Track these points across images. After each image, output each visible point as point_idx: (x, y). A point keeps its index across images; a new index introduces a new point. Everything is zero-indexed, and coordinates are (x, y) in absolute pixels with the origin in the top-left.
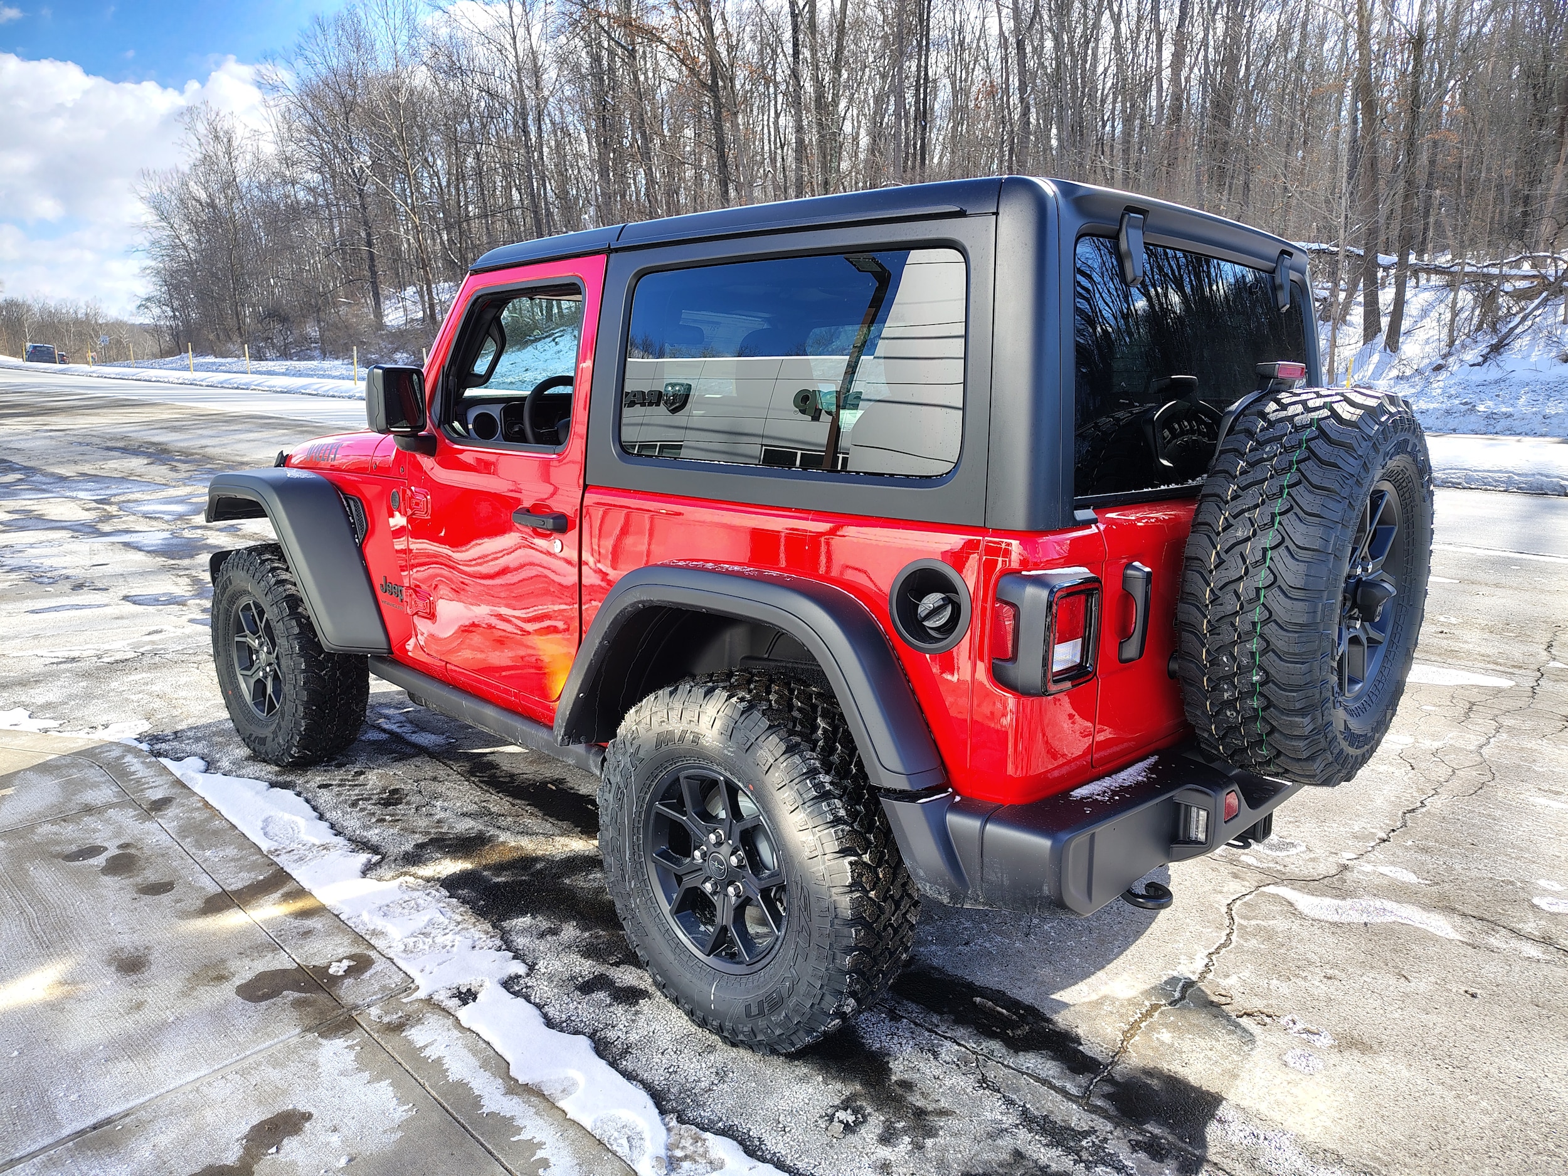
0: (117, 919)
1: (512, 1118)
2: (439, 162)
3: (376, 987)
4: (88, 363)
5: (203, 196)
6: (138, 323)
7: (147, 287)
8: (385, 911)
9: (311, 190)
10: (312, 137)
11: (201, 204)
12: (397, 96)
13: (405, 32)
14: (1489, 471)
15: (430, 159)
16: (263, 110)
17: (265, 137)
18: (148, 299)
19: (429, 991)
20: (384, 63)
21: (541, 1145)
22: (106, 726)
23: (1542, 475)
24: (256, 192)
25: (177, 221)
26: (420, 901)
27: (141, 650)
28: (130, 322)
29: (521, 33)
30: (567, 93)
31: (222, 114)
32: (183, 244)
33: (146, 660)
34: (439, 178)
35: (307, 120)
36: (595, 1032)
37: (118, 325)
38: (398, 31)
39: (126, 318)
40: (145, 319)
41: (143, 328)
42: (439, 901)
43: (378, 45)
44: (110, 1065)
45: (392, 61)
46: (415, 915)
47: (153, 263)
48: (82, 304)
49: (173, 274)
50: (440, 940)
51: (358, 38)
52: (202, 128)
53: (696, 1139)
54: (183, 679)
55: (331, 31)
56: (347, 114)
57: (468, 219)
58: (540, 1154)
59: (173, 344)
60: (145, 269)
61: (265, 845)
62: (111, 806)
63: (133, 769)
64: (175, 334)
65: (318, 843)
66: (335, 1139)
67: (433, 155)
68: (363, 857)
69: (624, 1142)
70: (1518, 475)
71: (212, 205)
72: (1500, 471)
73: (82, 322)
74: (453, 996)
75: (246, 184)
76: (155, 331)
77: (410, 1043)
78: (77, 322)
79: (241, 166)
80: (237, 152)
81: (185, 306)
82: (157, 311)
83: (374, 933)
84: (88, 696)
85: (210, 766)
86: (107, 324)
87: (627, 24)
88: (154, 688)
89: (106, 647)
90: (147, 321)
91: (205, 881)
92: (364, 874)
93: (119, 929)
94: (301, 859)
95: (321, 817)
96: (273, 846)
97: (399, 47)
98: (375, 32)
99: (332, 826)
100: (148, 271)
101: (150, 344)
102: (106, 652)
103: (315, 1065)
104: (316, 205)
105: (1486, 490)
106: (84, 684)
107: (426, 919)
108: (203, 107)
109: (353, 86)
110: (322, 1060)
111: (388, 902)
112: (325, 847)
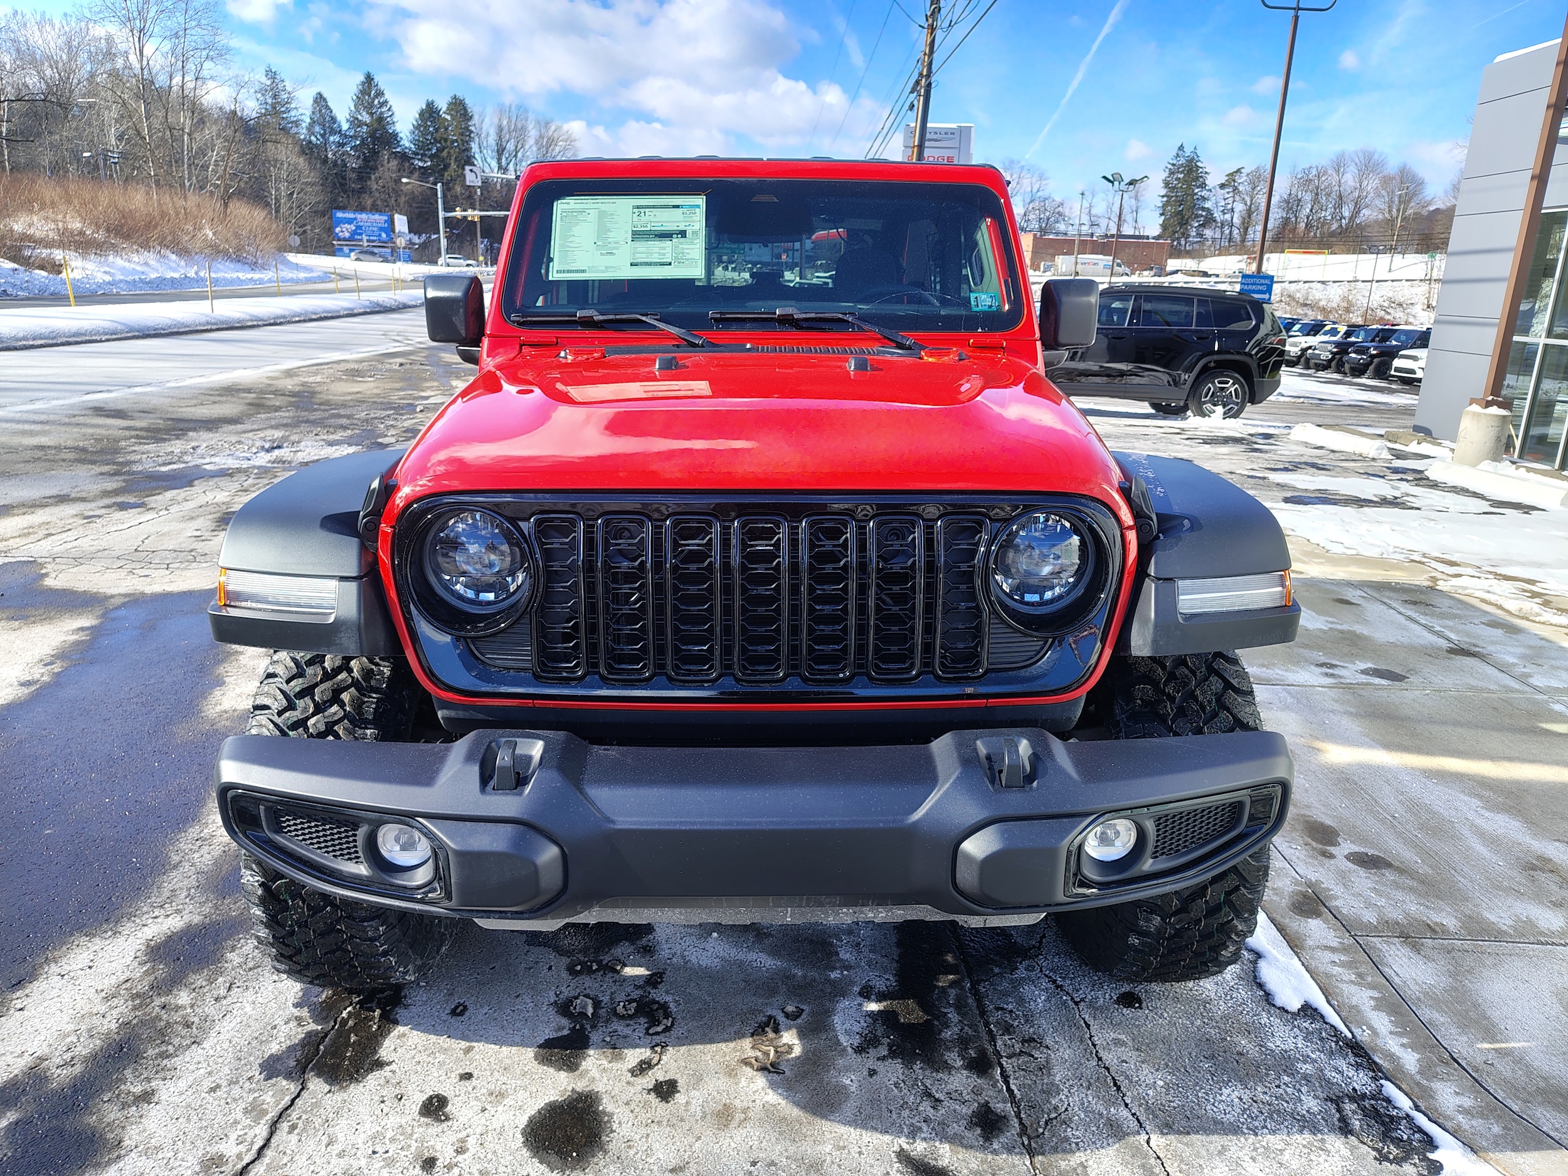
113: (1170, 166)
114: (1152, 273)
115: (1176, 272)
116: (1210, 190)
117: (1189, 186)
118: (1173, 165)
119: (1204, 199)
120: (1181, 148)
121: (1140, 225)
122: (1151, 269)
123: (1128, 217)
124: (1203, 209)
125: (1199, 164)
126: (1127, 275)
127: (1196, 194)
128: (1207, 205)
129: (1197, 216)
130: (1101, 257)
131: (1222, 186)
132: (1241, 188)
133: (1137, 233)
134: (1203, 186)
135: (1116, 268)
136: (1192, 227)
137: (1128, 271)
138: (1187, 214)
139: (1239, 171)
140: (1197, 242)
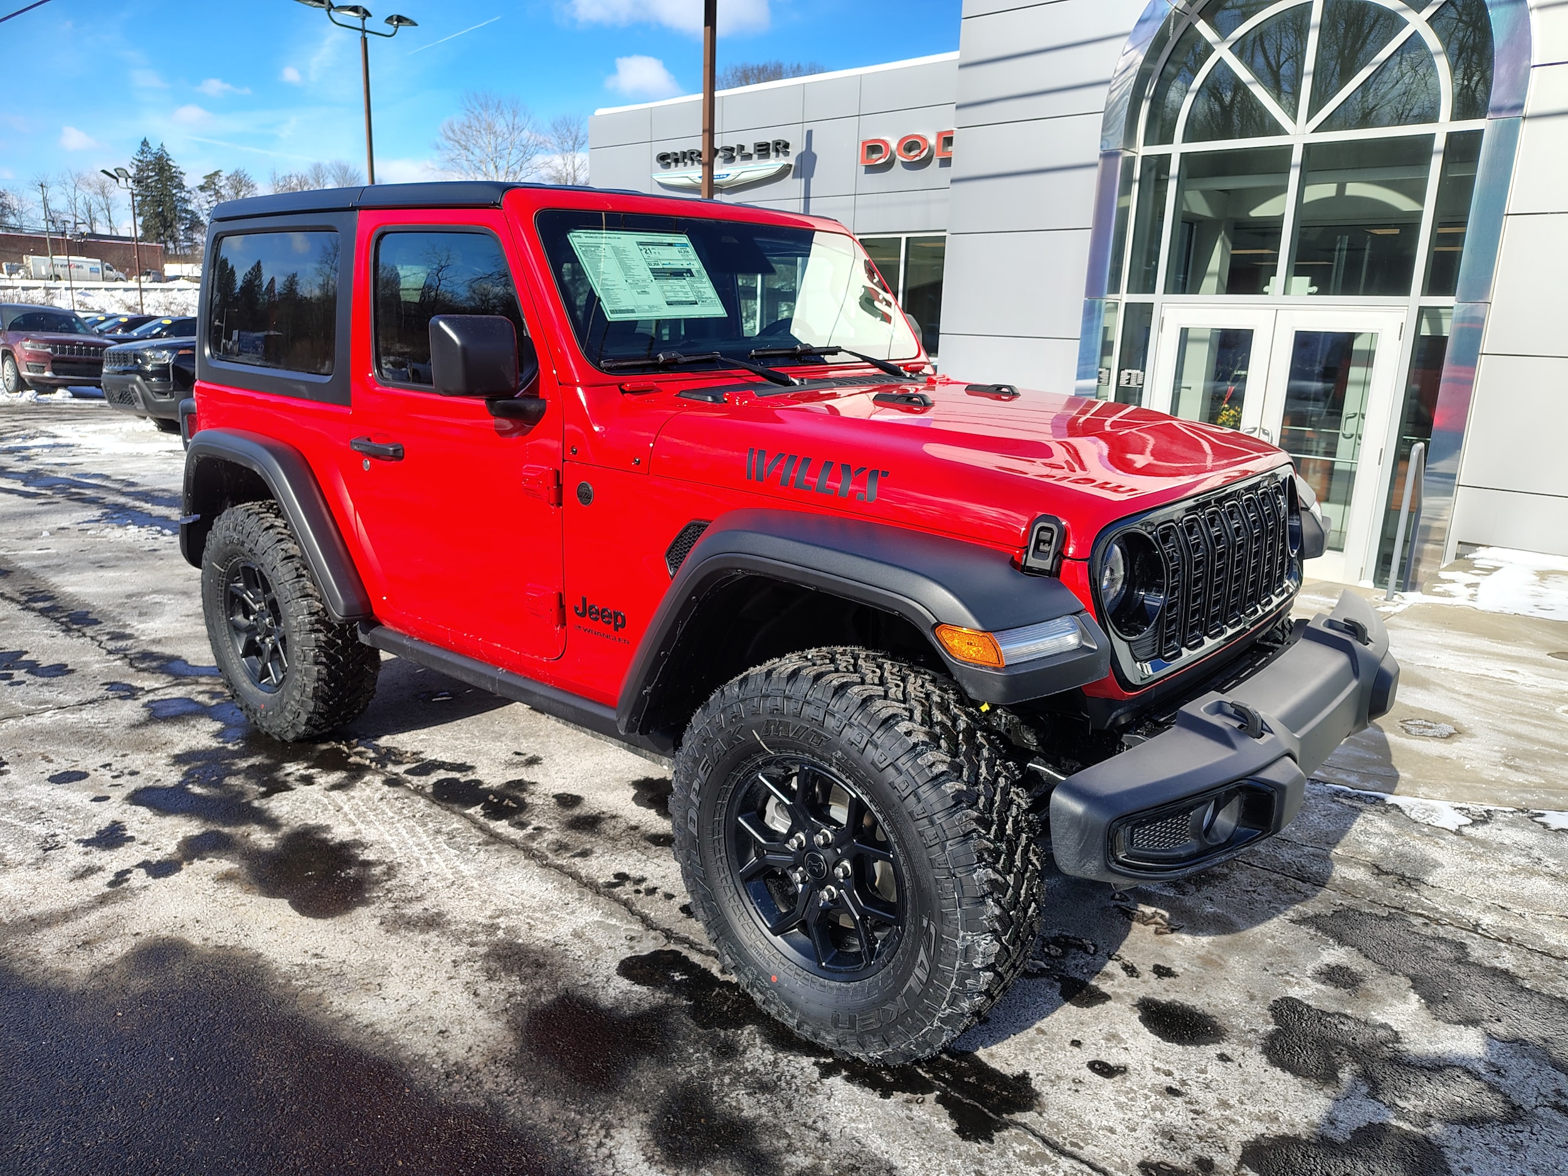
113: (136, 162)
114: (150, 278)
115: (176, 278)
116: (189, 192)
117: (165, 186)
118: (139, 161)
119: (186, 201)
120: (145, 143)
121: (114, 223)
122: (148, 274)
123: (100, 216)
124: (186, 211)
125: (171, 163)
126: (122, 280)
127: (174, 195)
128: (190, 207)
129: (181, 219)
130: (84, 259)
131: (202, 188)
132: (223, 192)
133: (114, 234)
134: (181, 187)
135: (107, 272)
136: (178, 230)
137: (121, 275)
138: (170, 216)
139: (216, 173)
140: (188, 247)
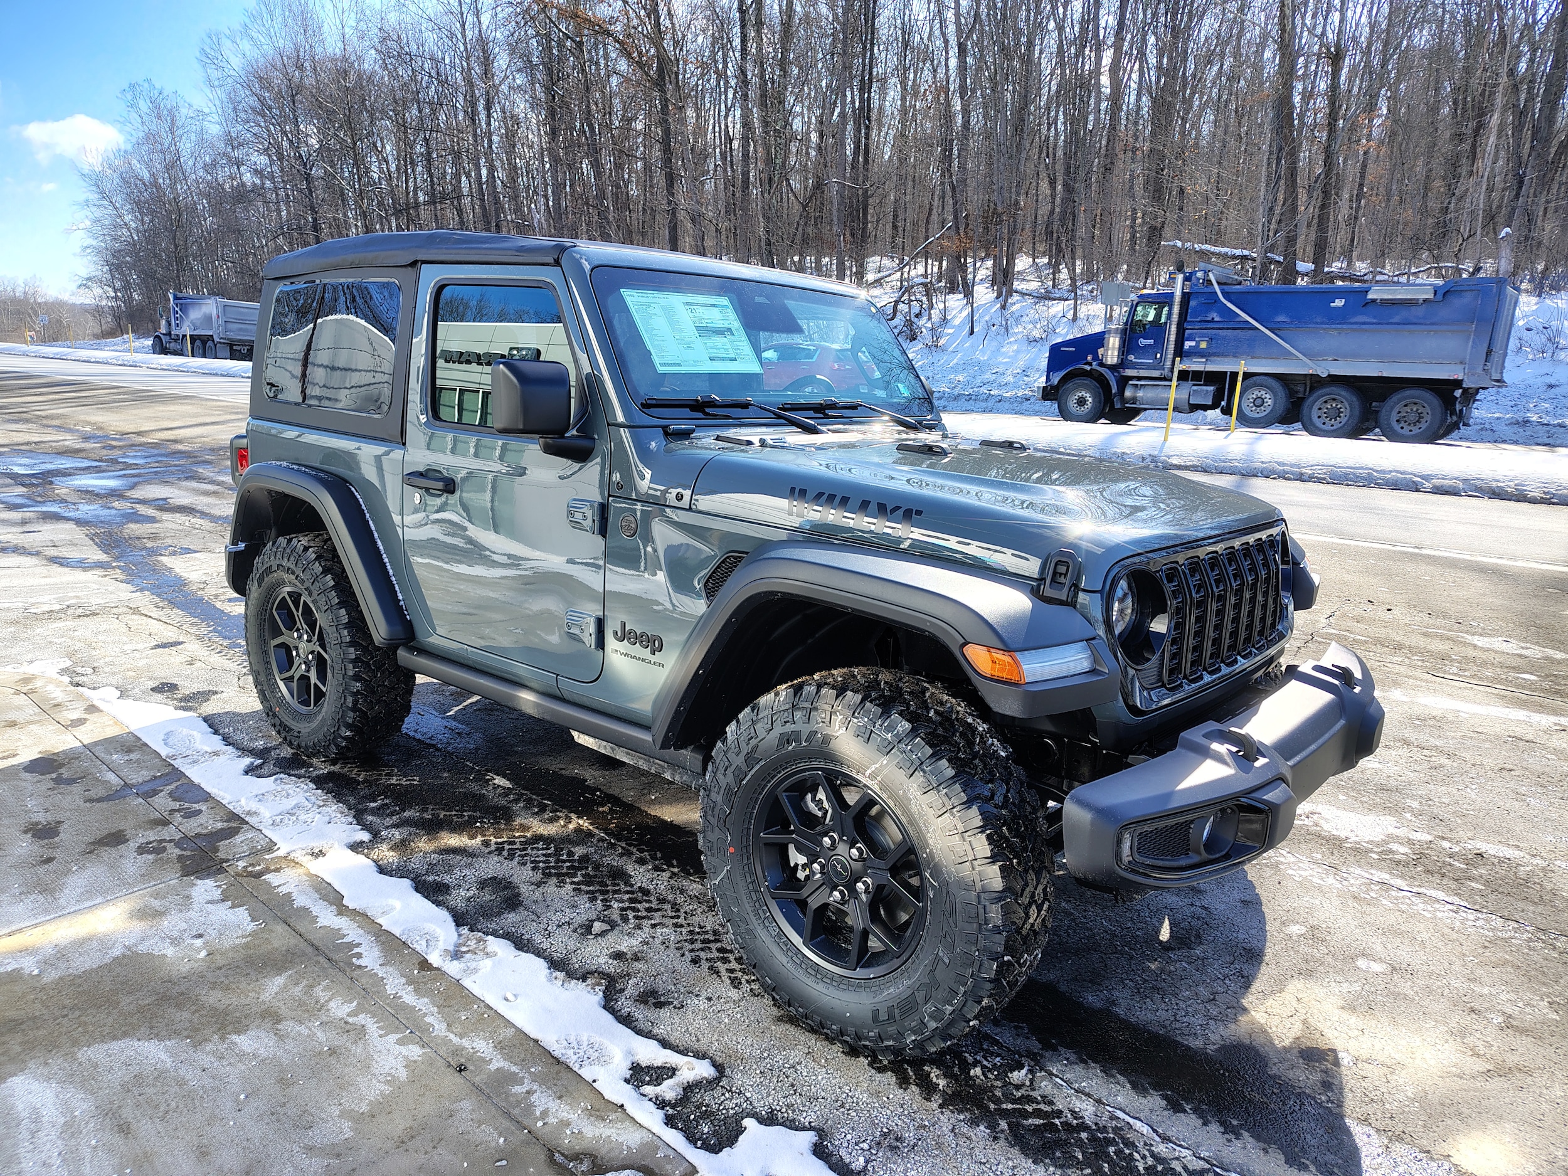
0: (34, 803)
1: (340, 929)
2: (388, 148)
3: (246, 848)
4: (26, 342)
5: (146, 175)
6: (78, 303)
7: (89, 266)
8: (261, 797)
9: (257, 172)
10: (259, 118)
11: (144, 184)
12: (344, 79)
13: (353, 15)
14: (1351, 468)
15: (379, 144)
16: (207, 91)
17: (209, 118)
18: (89, 279)
19: (288, 850)
20: (332, 46)
21: (359, 945)
22: (31, 662)
23: (1397, 472)
24: (201, 173)
25: (119, 200)
26: (291, 791)
27: (67, 603)
28: (70, 302)
29: (470, 19)
30: (518, 82)
31: (165, 93)
32: (126, 224)
33: (71, 611)
34: (387, 164)
35: (253, 101)
36: (417, 877)
37: (58, 305)
38: (346, 14)
39: (66, 297)
40: (87, 298)
41: (84, 309)
42: (306, 791)
43: (326, 28)
44: (23, 897)
45: (340, 44)
46: (284, 800)
47: (94, 243)
48: (21, 282)
49: (116, 254)
50: (303, 817)
51: (305, 19)
52: (144, 106)
53: (479, 941)
54: (104, 627)
55: (278, 11)
56: (293, 96)
57: (417, 205)
58: (356, 950)
59: (113, 325)
60: (87, 247)
61: (164, 752)
62: (33, 722)
63: (53, 696)
64: (117, 315)
65: (209, 750)
66: (199, 942)
67: (382, 140)
68: (247, 761)
69: (424, 943)
70: (1377, 471)
71: (155, 184)
72: (1362, 468)
73: (20, 300)
74: (307, 854)
75: (190, 163)
76: (98, 311)
77: (269, 884)
78: (15, 300)
79: (186, 146)
80: (180, 132)
81: (127, 287)
82: (98, 291)
83: (249, 813)
84: (15, 639)
85: (124, 693)
86: (46, 303)
87: (575, 16)
88: (76, 633)
89: (33, 600)
90: (88, 301)
91: (111, 777)
92: (246, 773)
93: (35, 809)
94: (194, 762)
95: (216, 732)
96: (171, 752)
97: (347, 30)
98: (322, 14)
99: (225, 739)
100: (89, 251)
101: (92, 326)
102: (33, 604)
103: (188, 897)
104: (263, 187)
105: (1348, 485)
106: (12, 629)
107: (294, 803)
108: (146, 85)
109: (300, 67)
110: (194, 894)
111: (263, 791)
112: (216, 754)
